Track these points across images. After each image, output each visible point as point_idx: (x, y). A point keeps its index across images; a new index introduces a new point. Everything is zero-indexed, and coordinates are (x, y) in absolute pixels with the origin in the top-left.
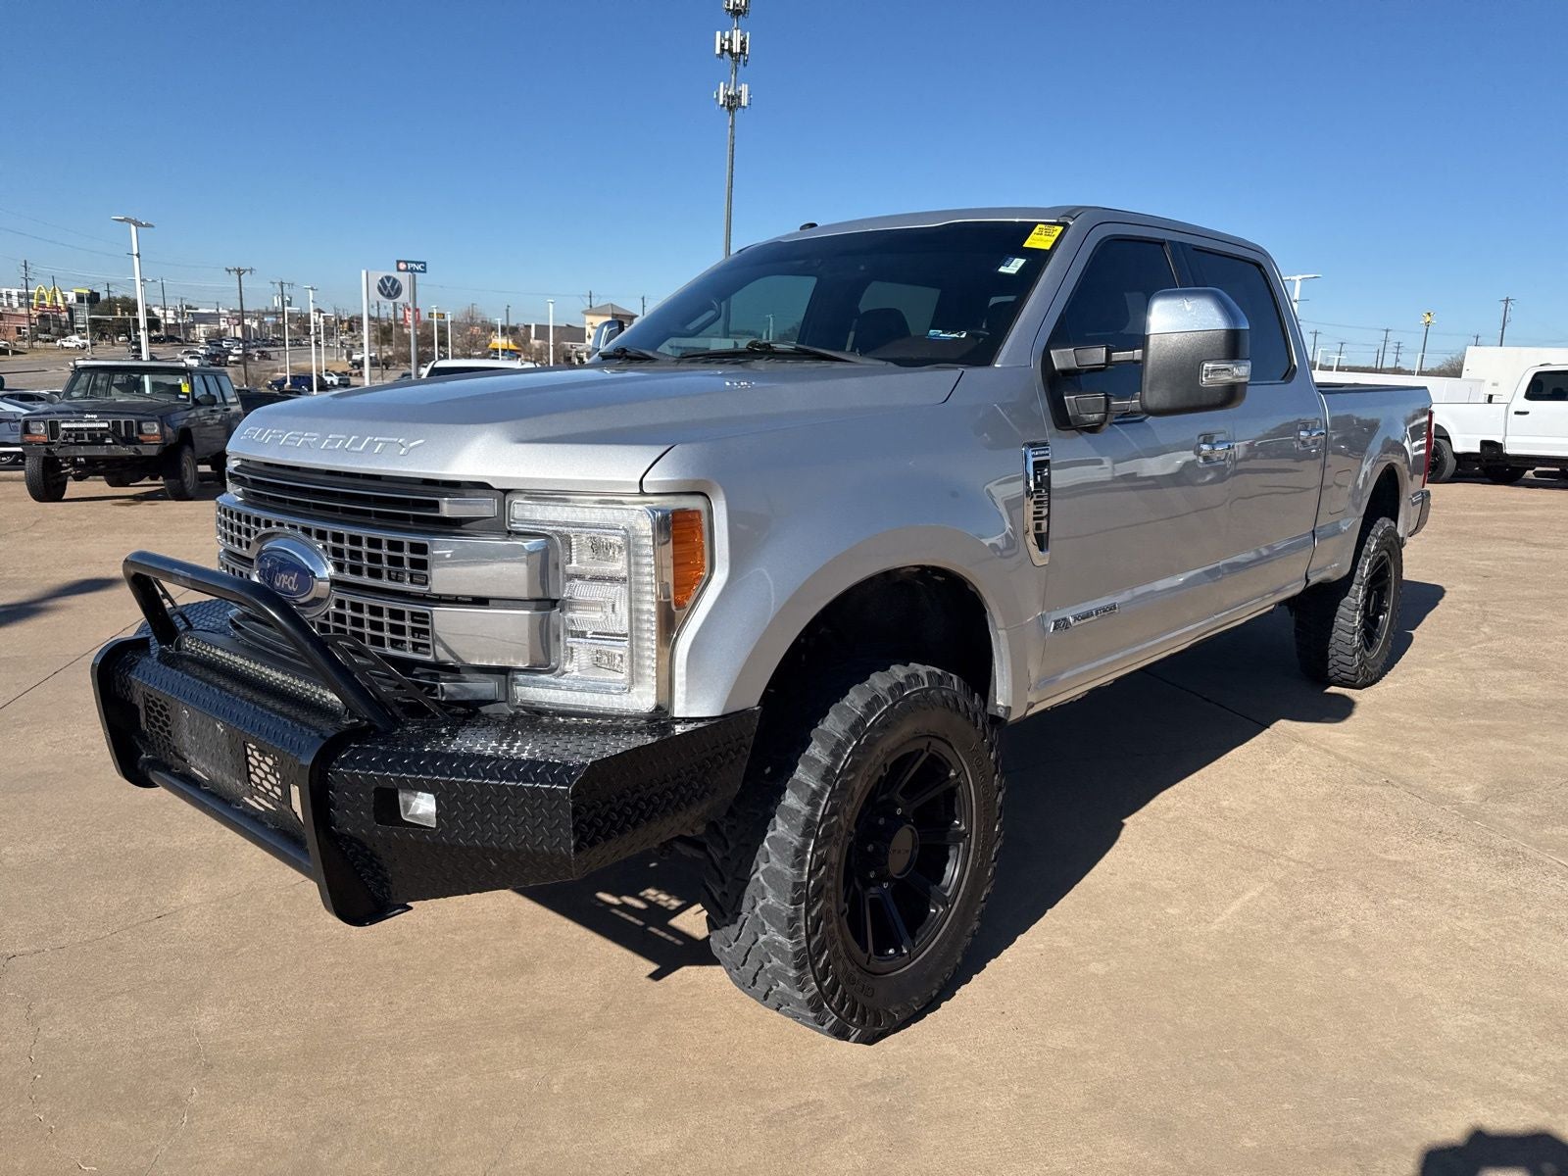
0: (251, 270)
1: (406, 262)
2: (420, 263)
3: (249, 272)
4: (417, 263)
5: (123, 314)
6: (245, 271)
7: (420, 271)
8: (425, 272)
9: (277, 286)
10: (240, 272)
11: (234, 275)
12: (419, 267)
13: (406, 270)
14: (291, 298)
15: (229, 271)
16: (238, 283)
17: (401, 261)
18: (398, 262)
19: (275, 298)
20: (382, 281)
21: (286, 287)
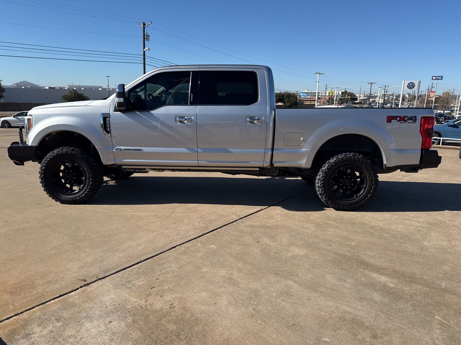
0: (375, 83)
1: (436, 77)
2: (440, 76)
3: (374, 83)
4: (439, 77)
5: (347, 97)
6: (373, 83)
7: (440, 79)
8: (442, 79)
9: (384, 87)
10: (372, 84)
11: (370, 85)
12: (440, 78)
13: (435, 79)
14: (387, 90)
15: (369, 84)
16: (370, 87)
17: (434, 77)
18: (433, 77)
19: (383, 90)
20: (409, 84)
21: (386, 87)
